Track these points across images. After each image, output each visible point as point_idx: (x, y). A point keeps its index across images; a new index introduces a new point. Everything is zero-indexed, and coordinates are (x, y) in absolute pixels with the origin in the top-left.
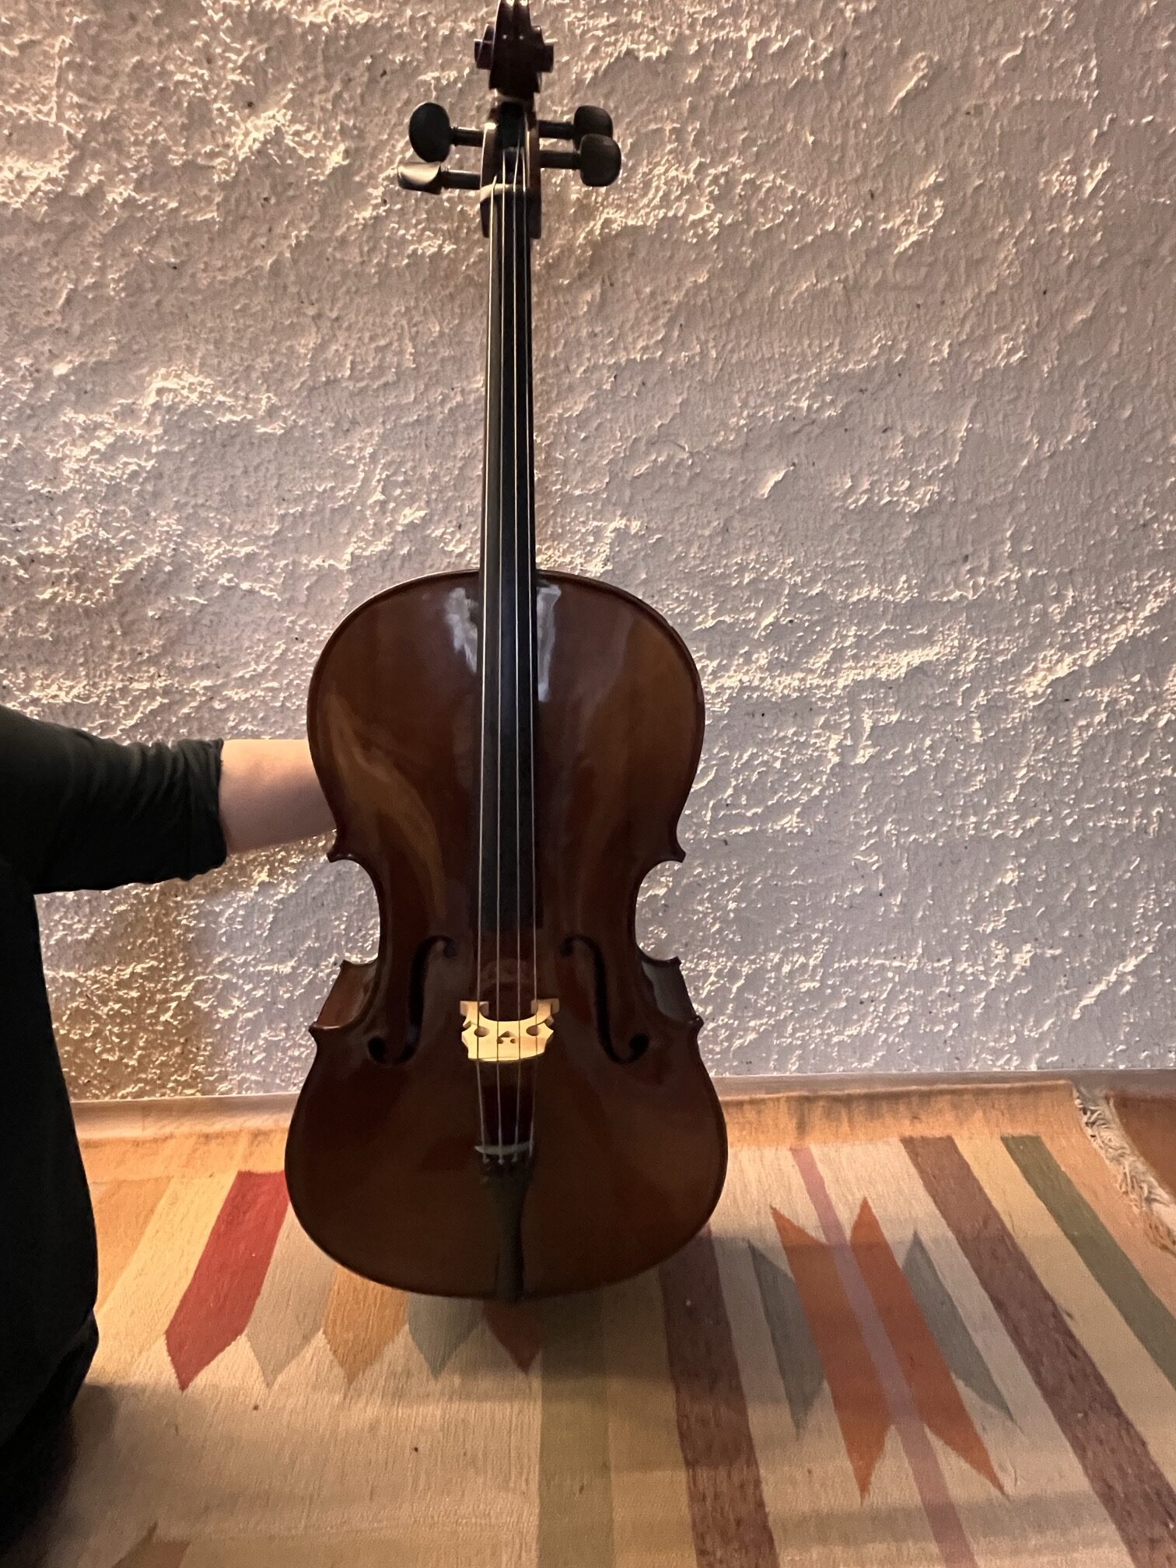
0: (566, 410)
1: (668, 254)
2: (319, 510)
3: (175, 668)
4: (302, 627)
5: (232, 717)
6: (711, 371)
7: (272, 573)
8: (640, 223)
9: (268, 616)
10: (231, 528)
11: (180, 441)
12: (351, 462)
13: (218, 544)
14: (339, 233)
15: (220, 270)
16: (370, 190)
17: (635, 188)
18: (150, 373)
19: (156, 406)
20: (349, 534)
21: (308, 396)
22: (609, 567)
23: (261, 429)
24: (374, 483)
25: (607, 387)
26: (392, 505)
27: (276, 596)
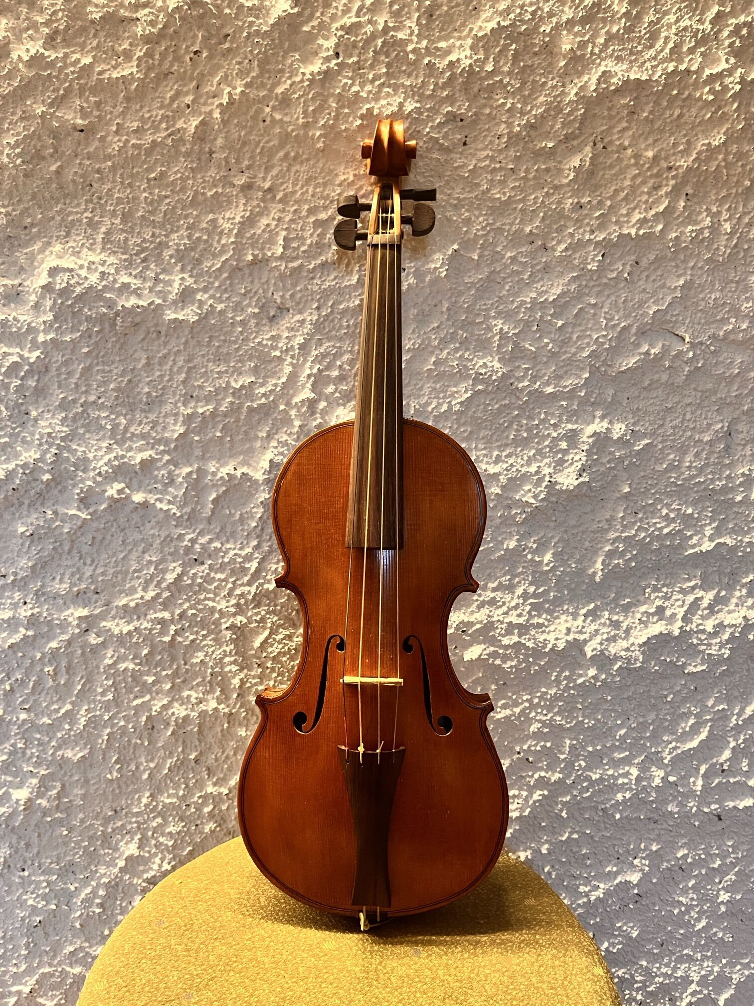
0: (540, 294)
1: (677, 112)
2: (234, 409)
3: (43, 594)
4: (203, 547)
5: (110, 653)
6: (723, 247)
7: (172, 482)
8: (644, 77)
9: (163, 534)
10: (126, 429)
11: (73, 330)
12: (278, 353)
13: (109, 449)
14: (280, 90)
15: (135, 132)
16: (321, 41)
17: (640, 38)
18: (42, 251)
19: (47, 288)
20: (269, 437)
21: (229, 278)
22: (585, 478)
23: (170, 315)
24: (303, 378)
25: (592, 266)
26: (322, 405)
27: (174, 509)
